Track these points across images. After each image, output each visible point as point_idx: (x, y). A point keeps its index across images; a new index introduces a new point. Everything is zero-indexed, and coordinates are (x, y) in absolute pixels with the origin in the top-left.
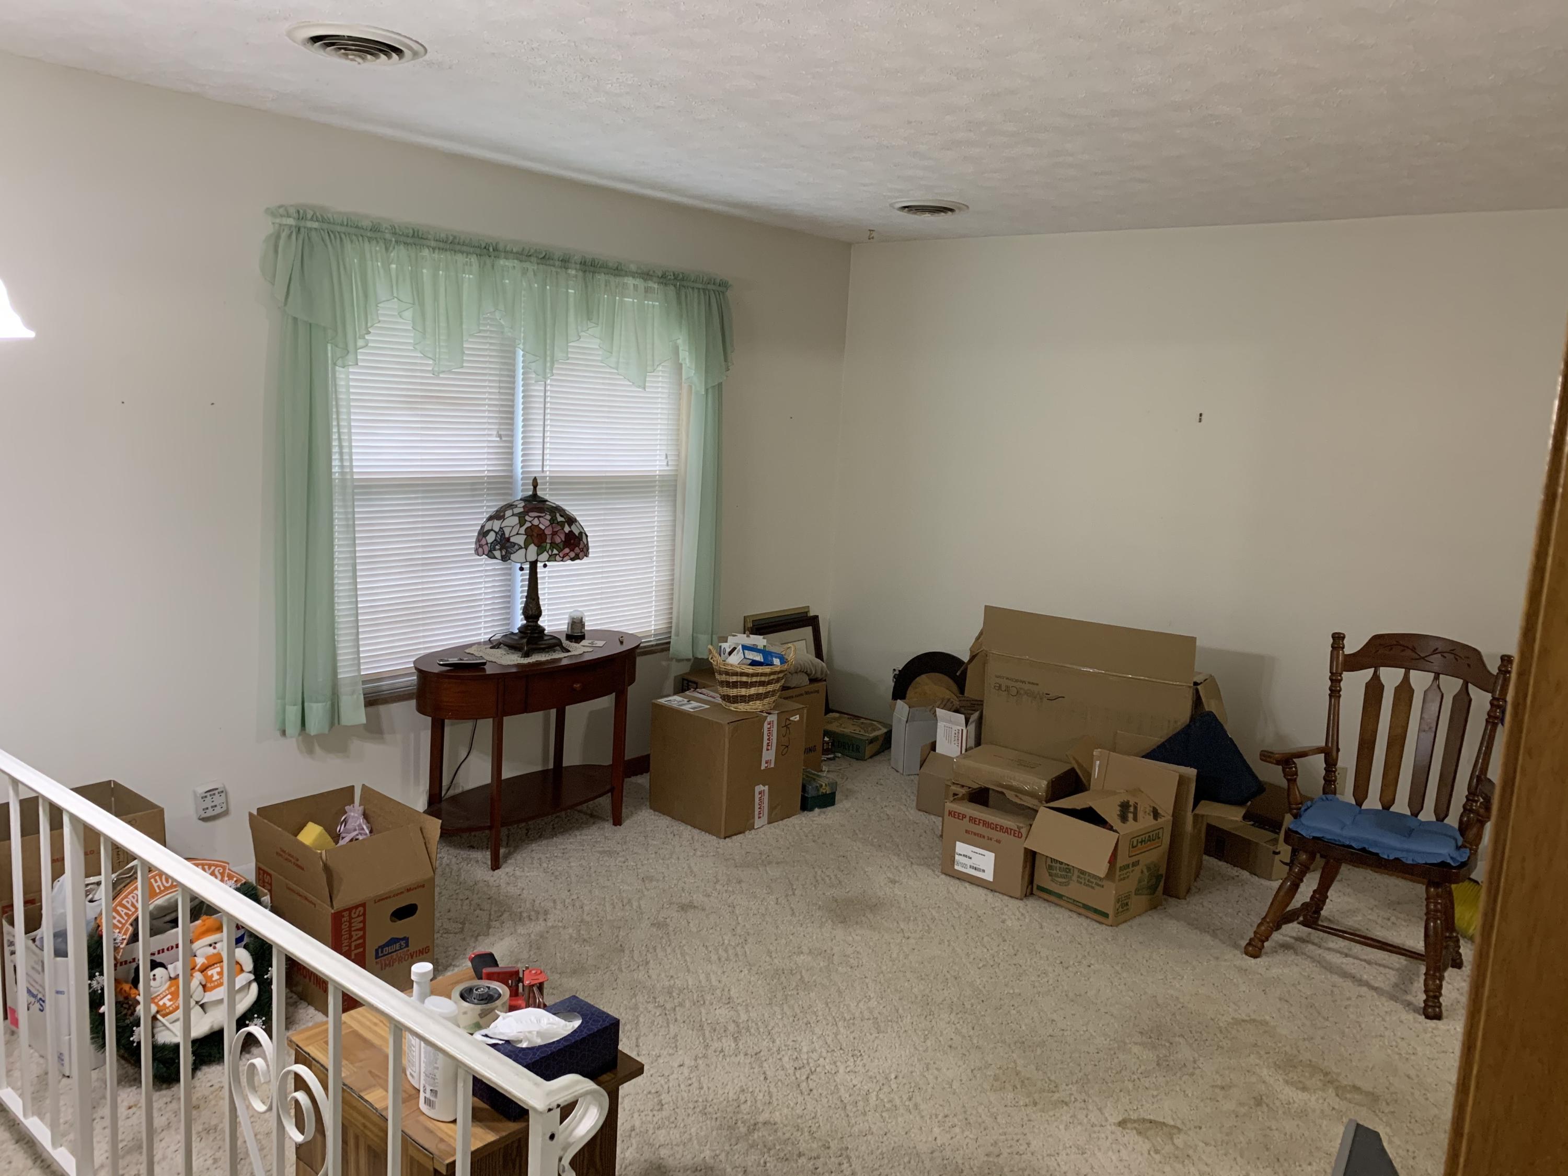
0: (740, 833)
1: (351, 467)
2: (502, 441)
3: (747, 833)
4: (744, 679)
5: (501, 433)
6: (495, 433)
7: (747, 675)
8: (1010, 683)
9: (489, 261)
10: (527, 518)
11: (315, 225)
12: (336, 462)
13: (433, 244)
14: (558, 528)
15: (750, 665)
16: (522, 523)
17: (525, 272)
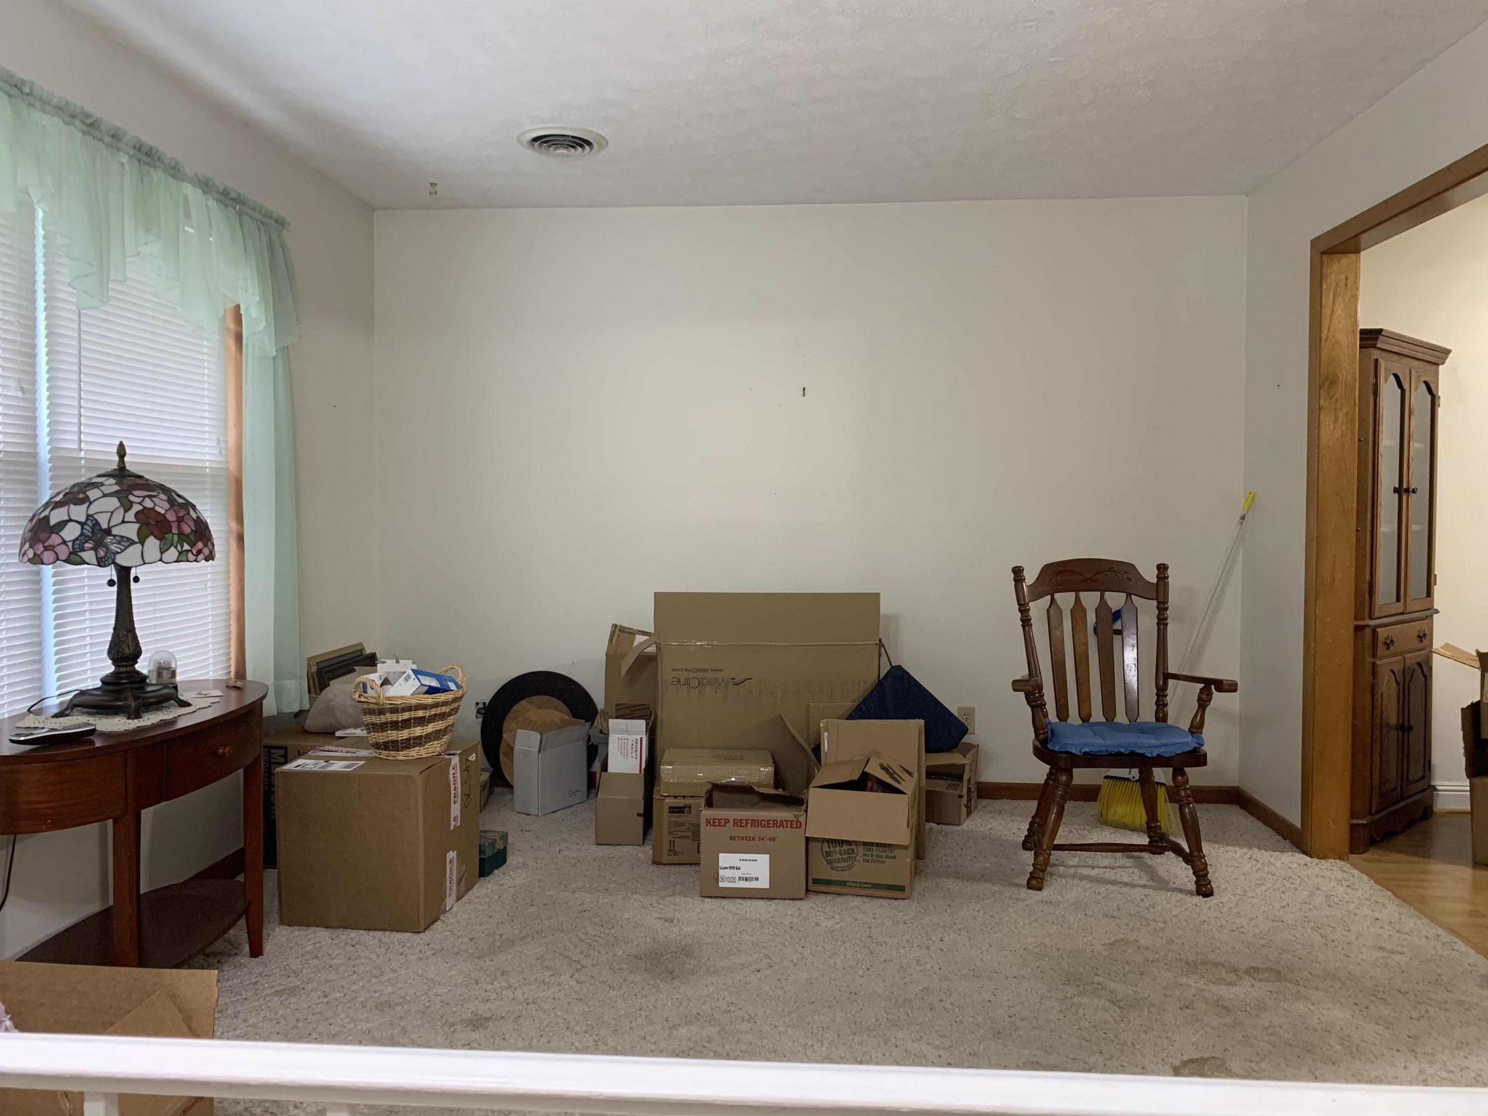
0: (435, 921)
3: (442, 917)
4: (420, 713)
5: (23, 385)
7: (424, 707)
8: (690, 675)
10: (131, 499)
15: (427, 693)
16: (125, 506)
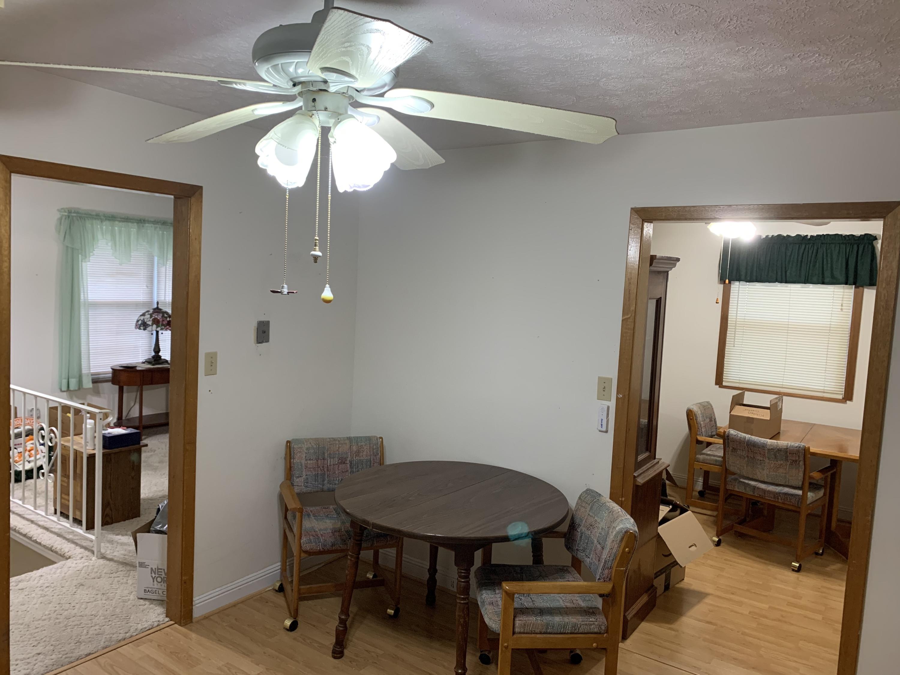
1: (88, 297)
2: (148, 289)
5: (148, 285)
6: (145, 285)
9: (141, 225)
10: (153, 315)
11: (75, 215)
12: (82, 296)
13: (119, 219)
14: (165, 319)
16: (151, 317)
17: (156, 228)
